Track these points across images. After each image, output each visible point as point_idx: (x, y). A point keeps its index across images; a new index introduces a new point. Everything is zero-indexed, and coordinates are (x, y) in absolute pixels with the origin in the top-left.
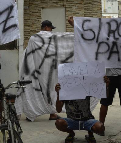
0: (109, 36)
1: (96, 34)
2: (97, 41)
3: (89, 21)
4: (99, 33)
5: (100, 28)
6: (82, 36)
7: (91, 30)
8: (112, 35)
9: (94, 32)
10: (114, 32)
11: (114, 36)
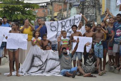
0: (62, 28)
1: (57, 28)
2: (57, 31)
3: (53, 23)
4: (58, 28)
5: (58, 26)
6: (51, 29)
7: (54, 27)
8: (63, 28)
9: (56, 27)
10: (64, 26)
11: (64, 28)
